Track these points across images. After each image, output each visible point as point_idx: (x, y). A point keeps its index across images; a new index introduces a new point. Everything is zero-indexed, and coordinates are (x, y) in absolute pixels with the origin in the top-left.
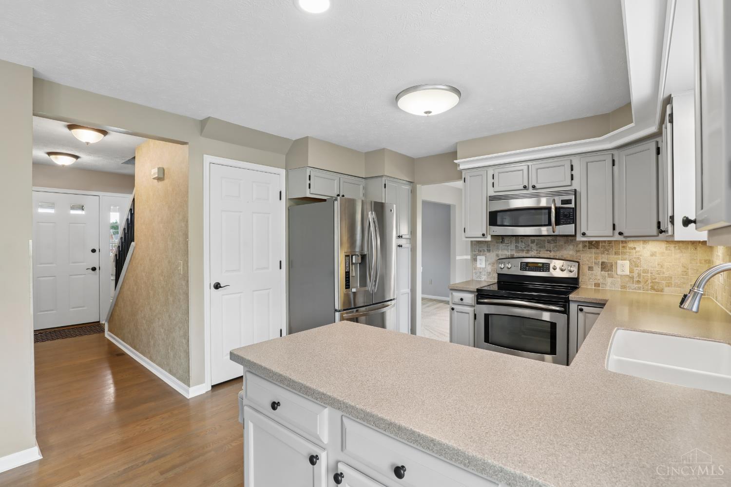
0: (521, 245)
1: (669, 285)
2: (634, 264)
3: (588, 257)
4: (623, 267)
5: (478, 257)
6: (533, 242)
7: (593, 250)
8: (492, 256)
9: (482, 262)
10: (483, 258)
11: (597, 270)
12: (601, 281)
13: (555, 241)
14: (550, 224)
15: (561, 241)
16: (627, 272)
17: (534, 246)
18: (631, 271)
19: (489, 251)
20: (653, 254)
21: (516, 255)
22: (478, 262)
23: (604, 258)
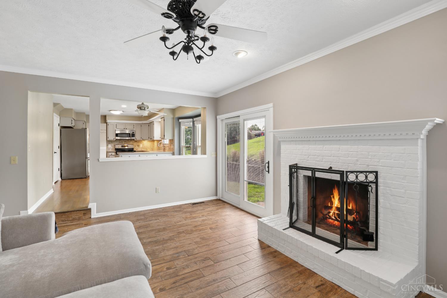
0: (121, 142)
1: (148, 148)
2: (143, 145)
3: (135, 144)
4: (141, 146)
5: (109, 145)
6: (123, 141)
7: (136, 142)
8: (113, 144)
9: (110, 146)
10: (110, 145)
11: (137, 146)
12: (137, 149)
13: (128, 141)
14: (130, 137)
15: (130, 141)
16: (142, 147)
17: (124, 142)
18: (143, 146)
19: (112, 143)
20: (146, 143)
21: (119, 144)
22: (109, 146)
23: (138, 144)
